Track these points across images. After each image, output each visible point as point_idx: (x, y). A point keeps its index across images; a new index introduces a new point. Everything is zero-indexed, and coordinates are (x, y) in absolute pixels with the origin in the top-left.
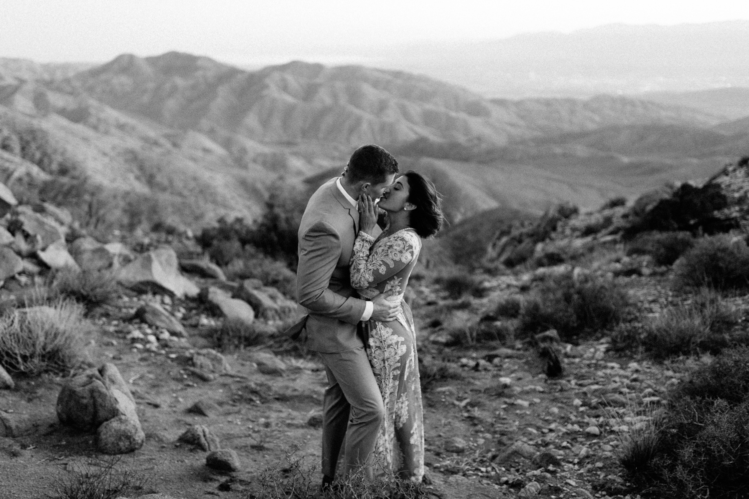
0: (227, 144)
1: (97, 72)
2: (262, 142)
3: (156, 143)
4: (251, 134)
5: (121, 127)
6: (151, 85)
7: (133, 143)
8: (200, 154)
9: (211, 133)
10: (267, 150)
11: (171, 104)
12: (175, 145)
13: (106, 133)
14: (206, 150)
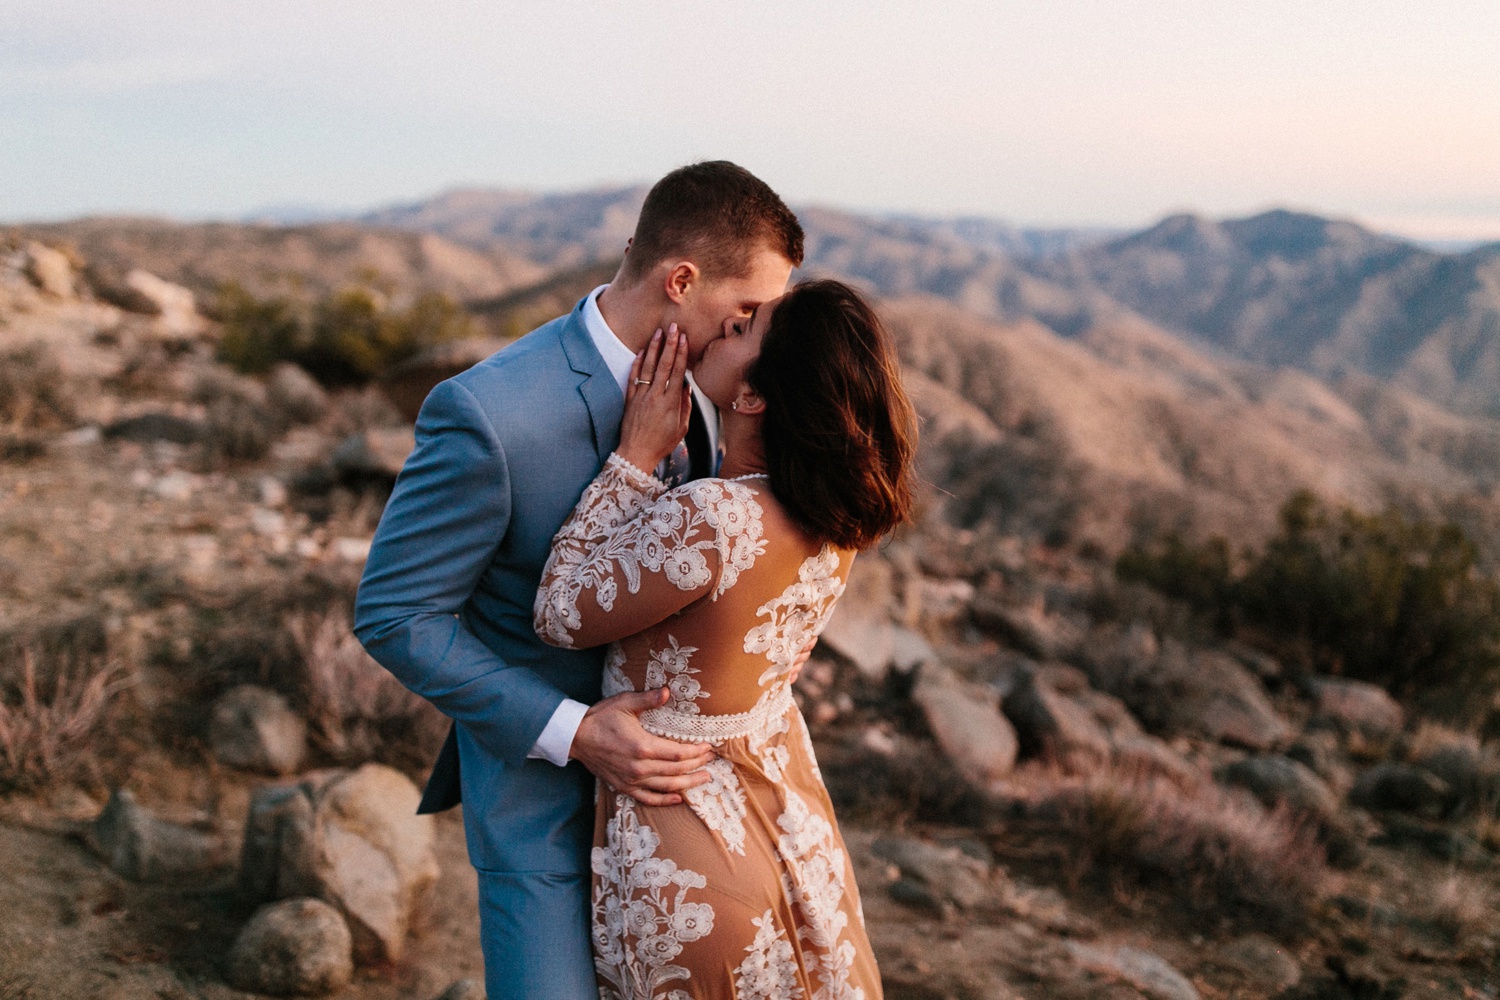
0: (1365, 404)
1: (1121, 245)
2: (1449, 405)
3: (1212, 390)
4: (1425, 386)
5: (1150, 354)
6: (1220, 274)
7: (1167, 387)
8: (1300, 420)
9: (1335, 380)
10: (1458, 425)
11: (1257, 314)
12: (1253, 397)
13: (1120, 362)
14: (1317, 414)
